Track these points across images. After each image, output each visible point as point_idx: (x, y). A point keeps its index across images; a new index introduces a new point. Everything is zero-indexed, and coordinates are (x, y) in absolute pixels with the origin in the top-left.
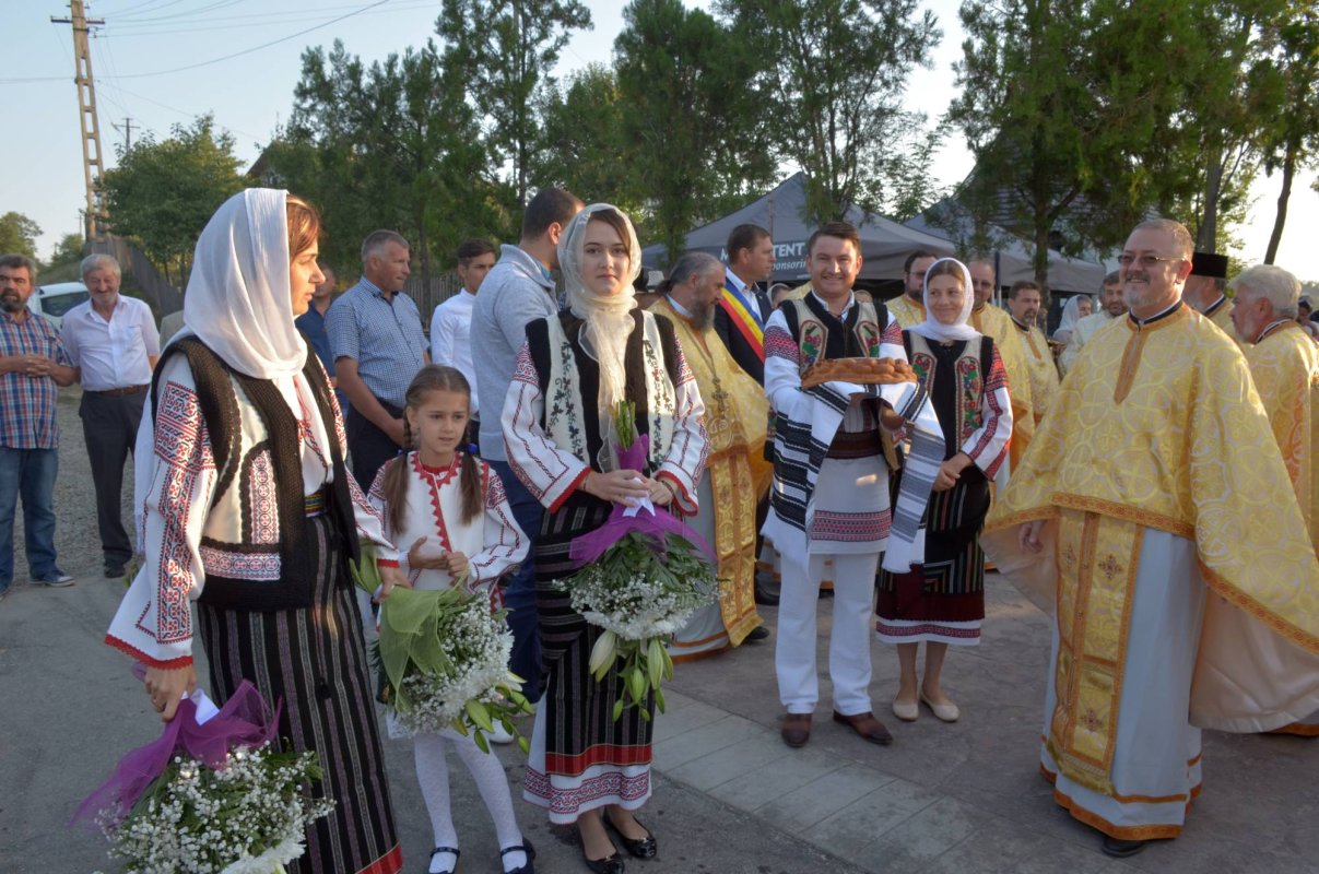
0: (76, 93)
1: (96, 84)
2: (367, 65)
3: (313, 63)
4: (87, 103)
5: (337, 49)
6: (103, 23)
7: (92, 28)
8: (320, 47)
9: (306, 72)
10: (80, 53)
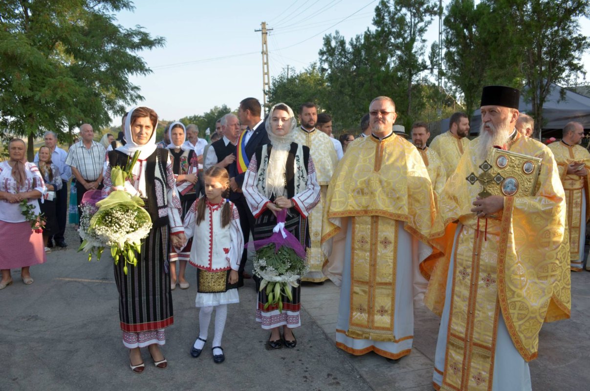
0: (262, 57)
1: (269, 53)
2: (347, 41)
3: (327, 41)
4: (265, 61)
5: (336, 34)
6: (272, 30)
7: (268, 32)
8: (331, 34)
9: (325, 44)
10: (264, 42)
